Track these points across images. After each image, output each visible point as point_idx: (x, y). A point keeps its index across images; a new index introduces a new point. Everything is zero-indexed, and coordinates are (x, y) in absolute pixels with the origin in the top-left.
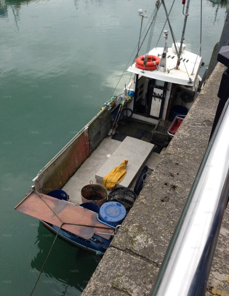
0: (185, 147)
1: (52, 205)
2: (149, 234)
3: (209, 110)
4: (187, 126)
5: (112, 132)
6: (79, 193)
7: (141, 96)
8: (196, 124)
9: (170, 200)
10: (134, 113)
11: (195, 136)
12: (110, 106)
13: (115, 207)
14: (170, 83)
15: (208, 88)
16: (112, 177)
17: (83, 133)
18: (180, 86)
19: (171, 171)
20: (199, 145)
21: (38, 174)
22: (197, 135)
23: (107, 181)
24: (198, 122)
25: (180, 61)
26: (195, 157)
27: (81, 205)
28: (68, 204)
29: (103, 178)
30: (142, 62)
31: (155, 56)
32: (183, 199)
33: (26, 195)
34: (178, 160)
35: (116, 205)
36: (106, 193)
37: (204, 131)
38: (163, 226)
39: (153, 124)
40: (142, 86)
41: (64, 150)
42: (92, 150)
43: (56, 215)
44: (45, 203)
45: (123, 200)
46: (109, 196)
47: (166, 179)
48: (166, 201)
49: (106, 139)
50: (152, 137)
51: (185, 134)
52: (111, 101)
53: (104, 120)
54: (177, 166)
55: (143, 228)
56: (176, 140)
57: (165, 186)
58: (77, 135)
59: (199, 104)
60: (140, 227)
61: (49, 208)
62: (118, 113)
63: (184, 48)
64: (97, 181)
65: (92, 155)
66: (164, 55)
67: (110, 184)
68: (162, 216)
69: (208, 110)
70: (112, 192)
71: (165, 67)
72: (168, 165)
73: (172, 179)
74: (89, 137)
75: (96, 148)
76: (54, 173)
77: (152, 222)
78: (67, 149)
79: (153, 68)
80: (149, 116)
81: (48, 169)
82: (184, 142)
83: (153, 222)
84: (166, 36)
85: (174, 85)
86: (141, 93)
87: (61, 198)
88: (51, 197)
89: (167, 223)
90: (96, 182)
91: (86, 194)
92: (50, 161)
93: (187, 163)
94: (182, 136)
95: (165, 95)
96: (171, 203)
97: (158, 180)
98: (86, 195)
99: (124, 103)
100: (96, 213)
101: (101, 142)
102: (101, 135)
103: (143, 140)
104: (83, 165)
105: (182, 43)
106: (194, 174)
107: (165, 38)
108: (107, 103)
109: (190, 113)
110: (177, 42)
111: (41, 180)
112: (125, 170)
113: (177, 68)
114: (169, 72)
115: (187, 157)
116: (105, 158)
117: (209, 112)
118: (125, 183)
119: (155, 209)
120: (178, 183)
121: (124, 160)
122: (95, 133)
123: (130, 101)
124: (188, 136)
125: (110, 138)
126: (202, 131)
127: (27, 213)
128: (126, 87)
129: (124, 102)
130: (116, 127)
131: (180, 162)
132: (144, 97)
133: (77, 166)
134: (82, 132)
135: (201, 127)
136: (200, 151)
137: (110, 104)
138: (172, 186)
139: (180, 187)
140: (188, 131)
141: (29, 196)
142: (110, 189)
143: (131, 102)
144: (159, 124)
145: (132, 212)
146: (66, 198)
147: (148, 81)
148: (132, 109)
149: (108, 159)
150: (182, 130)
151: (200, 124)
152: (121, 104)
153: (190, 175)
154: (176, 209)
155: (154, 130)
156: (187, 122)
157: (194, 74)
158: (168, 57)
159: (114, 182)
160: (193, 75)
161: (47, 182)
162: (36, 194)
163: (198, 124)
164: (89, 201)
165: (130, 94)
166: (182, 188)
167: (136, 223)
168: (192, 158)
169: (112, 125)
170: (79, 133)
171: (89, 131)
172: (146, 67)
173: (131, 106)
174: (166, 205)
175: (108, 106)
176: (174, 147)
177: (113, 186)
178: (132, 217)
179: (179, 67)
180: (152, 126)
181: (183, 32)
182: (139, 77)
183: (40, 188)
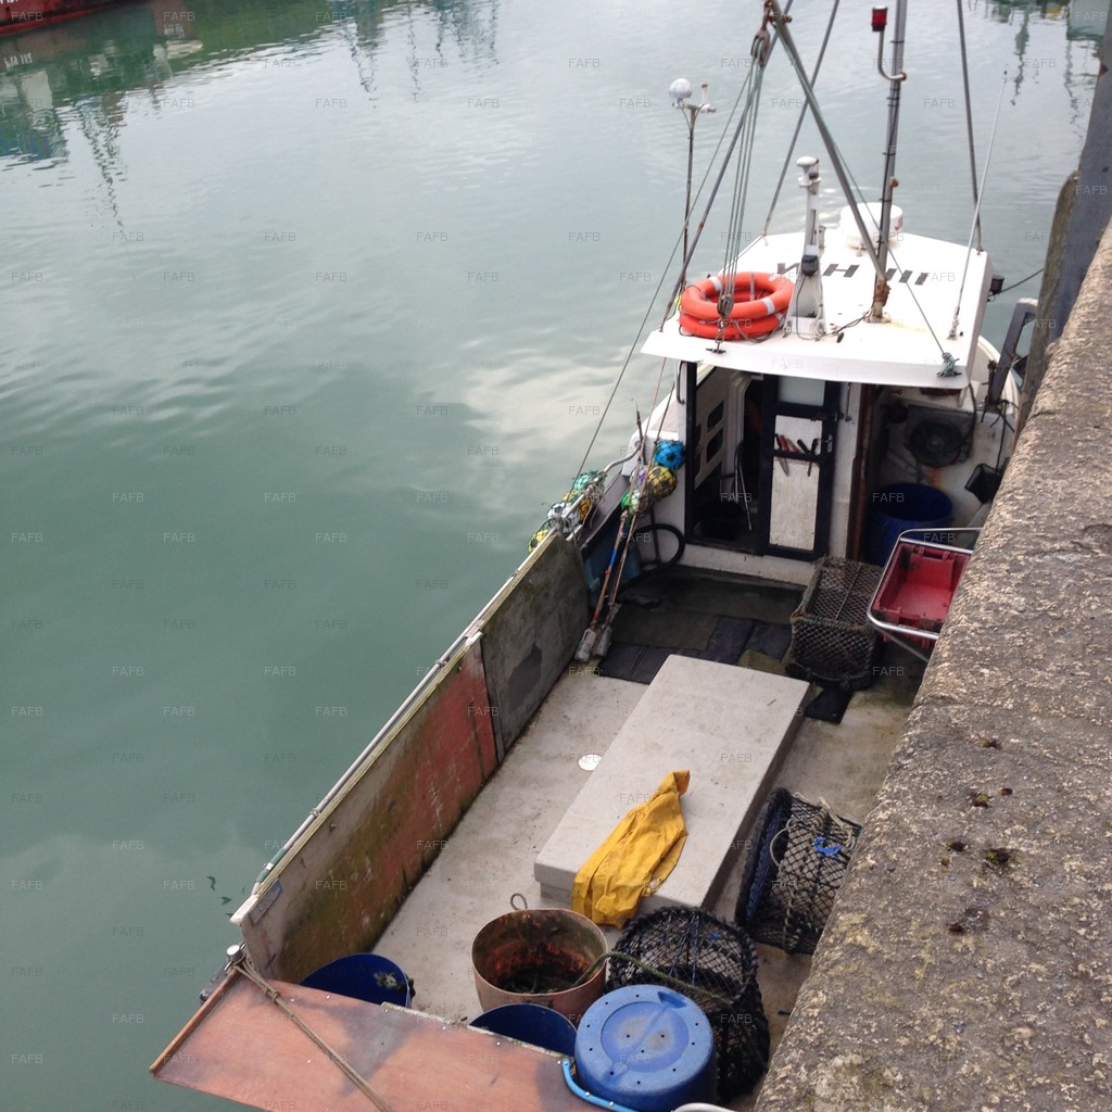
0: (1017, 662)
1: (335, 1034)
2: (924, 1102)
3: (1096, 478)
4: (1004, 561)
5: (591, 641)
6: (464, 963)
7: (715, 460)
8: (1048, 546)
9: (992, 924)
10: (690, 543)
11: (1054, 604)
12: (576, 521)
13: (655, 1014)
14: (850, 384)
15: (1071, 380)
16: (617, 861)
17: (460, 662)
18: (898, 395)
19: (968, 778)
20: (1084, 648)
21: (257, 884)
22: (1062, 596)
23: (597, 882)
24: (1054, 540)
25: (888, 283)
26: (1077, 702)
27: (477, 1023)
28: (413, 1025)
29: (574, 875)
30: (711, 307)
31: (769, 275)
32: (1058, 912)
33: (204, 999)
34: (993, 727)
35: (657, 1000)
36: (598, 947)
37: (1091, 574)
38: (984, 1053)
39: (787, 586)
40: (717, 414)
41: (373, 754)
42: (505, 743)
43: (359, 1085)
44: (298, 1031)
45: (685, 972)
46: (614, 960)
47: (951, 820)
48: (974, 928)
49: (568, 682)
50: (790, 649)
51: (1004, 599)
52: (576, 497)
53: (552, 593)
54: (994, 754)
55: (887, 1073)
56: (963, 633)
57: (954, 854)
58: (432, 677)
59: (1043, 455)
60: (872, 1072)
61: (320, 1053)
62: (616, 547)
63: (897, 225)
64: (546, 895)
65: (509, 766)
66: (810, 267)
67: (613, 896)
68: (968, 1004)
69: (1092, 480)
70: (629, 938)
71: (821, 318)
72: (950, 753)
73: (983, 820)
74: (489, 680)
75: (524, 730)
76: (331, 872)
77: (927, 1038)
78: (387, 750)
79: (763, 327)
80: (765, 548)
81: (304, 856)
82: (1007, 637)
83: (932, 1038)
84: (810, 182)
85: (871, 392)
86: (715, 445)
87: (376, 995)
88: (328, 996)
89: (1002, 1040)
90: (539, 897)
91: (494, 963)
92: (311, 817)
93: (1041, 735)
94: (988, 609)
95: (835, 442)
96: (1000, 938)
97: (914, 829)
98: (498, 967)
99: (641, 499)
100: (557, 1055)
101: (543, 700)
102: (543, 665)
103: (752, 665)
104: (468, 818)
105: (887, 202)
106: (1088, 783)
107: (805, 191)
108: (559, 510)
109: (1004, 501)
110: (864, 202)
111: (271, 913)
112: (679, 819)
113: (878, 317)
114: (839, 340)
115: (1035, 707)
116: (571, 776)
117: (1097, 487)
118: (687, 885)
119: (928, 973)
120: (1016, 835)
121: (671, 772)
122: (512, 660)
123: (668, 488)
124: (1021, 609)
125: (588, 670)
126: (1082, 577)
127: (214, 1086)
128: (644, 426)
129: (638, 494)
130: (611, 617)
131: (1006, 734)
132: (731, 462)
133: (439, 826)
134: (453, 661)
135: (1075, 557)
136: (1093, 669)
137: (573, 511)
138: (992, 855)
139: (1033, 856)
140: (1014, 583)
141: (218, 1000)
142: (614, 922)
143: (670, 492)
144: (818, 584)
145: (815, 1000)
146: (401, 993)
147: (743, 389)
148: (680, 524)
149: (587, 778)
150: (986, 583)
151: (1066, 544)
152: (627, 508)
153: (1067, 793)
154: (1035, 967)
155: (799, 614)
156: (1001, 541)
157: (961, 334)
158: (829, 272)
159: (633, 884)
160: (959, 338)
161: (301, 922)
162: (254, 984)
163: (1057, 546)
164: (516, 998)
165: (662, 454)
166: (1044, 858)
167: (845, 1055)
168: (1062, 708)
169: (592, 610)
170: (441, 666)
171: (486, 652)
172: (729, 325)
173: (675, 512)
174: (978, 948)
175: (566, 523)
176: (962, 665)
177: (627, 905)
178: (821, 1026)
179: (885, 309)
180: (785, 594)
181: (890, 155)
182: (701, 373)
183: (268, 955)
